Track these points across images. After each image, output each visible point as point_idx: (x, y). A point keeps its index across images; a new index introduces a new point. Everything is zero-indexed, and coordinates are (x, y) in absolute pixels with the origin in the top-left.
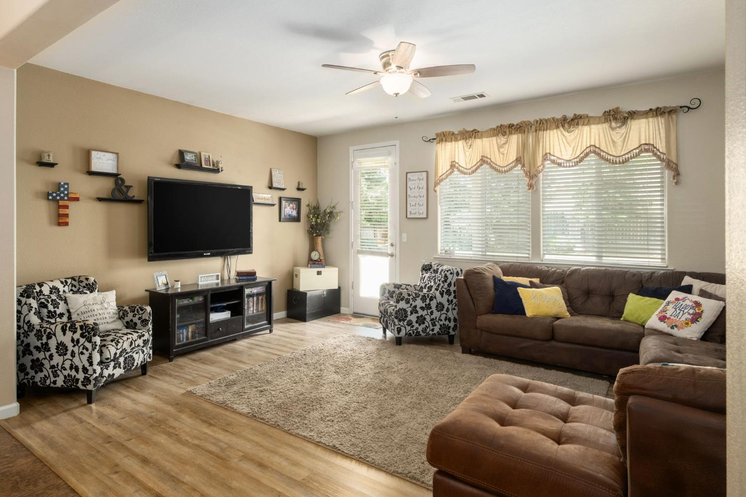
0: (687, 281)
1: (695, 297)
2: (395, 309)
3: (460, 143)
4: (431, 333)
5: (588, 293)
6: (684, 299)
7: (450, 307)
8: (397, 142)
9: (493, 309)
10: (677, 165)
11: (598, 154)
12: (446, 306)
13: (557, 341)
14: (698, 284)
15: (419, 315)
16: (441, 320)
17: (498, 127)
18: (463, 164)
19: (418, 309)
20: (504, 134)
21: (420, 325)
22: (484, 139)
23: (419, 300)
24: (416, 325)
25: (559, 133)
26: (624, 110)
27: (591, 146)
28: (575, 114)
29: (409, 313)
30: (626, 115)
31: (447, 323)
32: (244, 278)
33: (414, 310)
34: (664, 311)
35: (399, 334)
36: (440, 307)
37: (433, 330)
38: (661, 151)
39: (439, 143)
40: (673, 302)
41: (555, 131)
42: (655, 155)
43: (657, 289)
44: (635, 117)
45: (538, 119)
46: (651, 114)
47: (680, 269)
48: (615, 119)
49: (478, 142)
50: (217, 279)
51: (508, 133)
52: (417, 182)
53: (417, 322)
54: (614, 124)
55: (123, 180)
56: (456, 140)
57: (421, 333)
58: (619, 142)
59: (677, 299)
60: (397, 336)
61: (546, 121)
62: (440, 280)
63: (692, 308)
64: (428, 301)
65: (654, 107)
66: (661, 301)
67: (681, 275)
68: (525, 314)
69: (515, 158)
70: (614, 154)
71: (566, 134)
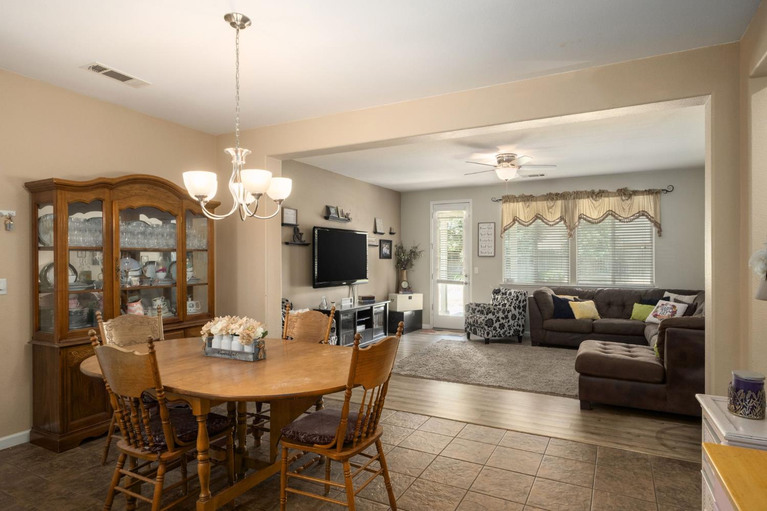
0: (666, 294)
1: (672, 303)
2: (485, 319)
3: (521, 203)
4: (508, 335)
5: (609, 304)
6: (666, 304)
7: (520, 317)
8: (470, 200)
9: (554, 315)
10: (660, 225)
11: (614, 216)
12: (517, 317)
13: (596, 333)
14: (673, 296)
15: (501, 323)
16: (514, 326)
17: (547, 194)
18: (522, 218)
19: (500, 319)
20: (552, 199)
21: (501, 330)
22: (538, 202)
23: (500, 312)
24: (499, 330)
25: (589, 201)
26: (629, 189)
27: (609, 211)
28: (600, 190)
29: (494, 322)
30: (631, 193)
31: (518, 328)
32: (367, 301)
33: (498, 320)
34: (656, 311)
35: (488, 336)
36: (514, 317)
37: (509, 333)
38: (651, 215)
39: (505, 203)
40: (661, 306)
41: (587, 199)
42: (648, 218)
43: (650, 300)
44: (636, 194)
45: (575, 191)
46: (645, 193)
47: (662, 288)
48: (625, 194)
49: (534, 204)
50: (351, 302)
51: (555, 199)
52: (486, 230)
53: (499, 328)
54: (623, 198)
55: (298, 229)
56: (517, 201)
57: (502, 335)
58: (627, 209)
59: (663, 305)
60: (487, 337)
61: (581, 192)
62: (512, 299)
63: (672, 309)
64: (506, 313)
65: (647, 189)
66: (653, 306)
67: (663, 291)
68: (574, 318)
69: (559, 216)
70: (624, 216)
71: (594, 202)
